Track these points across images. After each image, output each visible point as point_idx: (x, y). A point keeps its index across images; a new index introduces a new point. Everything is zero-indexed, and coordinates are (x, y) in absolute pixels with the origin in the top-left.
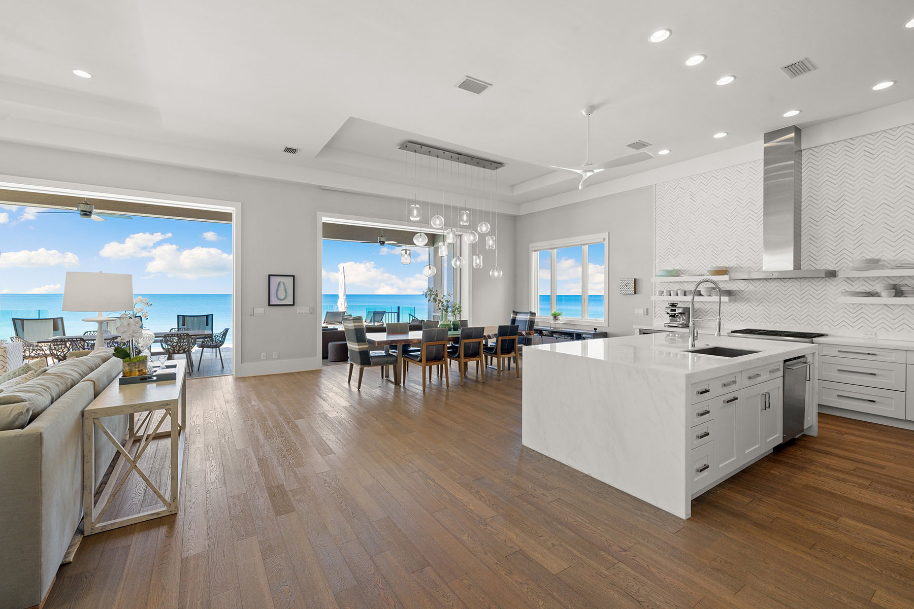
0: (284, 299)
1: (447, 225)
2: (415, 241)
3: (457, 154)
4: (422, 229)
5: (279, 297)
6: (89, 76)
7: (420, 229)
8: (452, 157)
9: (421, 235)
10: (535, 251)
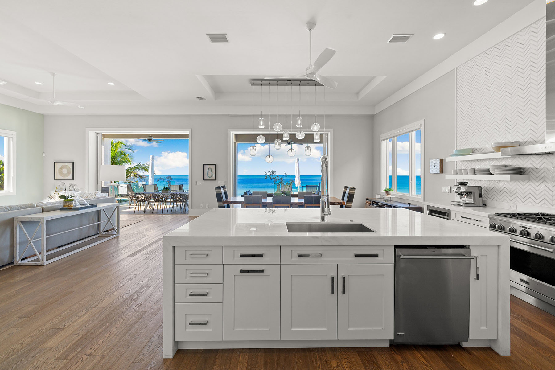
0: (211, 177)
1: (284, 128)
2: (257, 140)
3: (288, 80)
4: (262, 132)
5: (209, 176)
6: (113, 84)
7: (260, 132)
8: (286, 83)
9: (261, 137)
10: (383, 140)
